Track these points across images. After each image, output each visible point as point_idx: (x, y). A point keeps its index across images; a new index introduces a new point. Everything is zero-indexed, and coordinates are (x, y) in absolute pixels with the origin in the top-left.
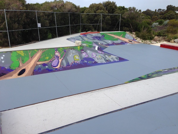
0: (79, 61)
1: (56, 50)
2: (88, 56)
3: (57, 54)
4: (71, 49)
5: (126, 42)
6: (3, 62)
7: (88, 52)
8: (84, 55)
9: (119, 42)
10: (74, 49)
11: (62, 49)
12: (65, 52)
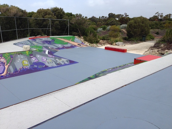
0: (28, 67)
1: (1, 56)
2: (38, 61)
3: (2, 60)
4: (19, 54)
5: (75, 46)
7: (38, 56)
8: (33, 60)
9: (69, 45)
10: (22, 54)
11: (8, 54)
12: (12, 57)
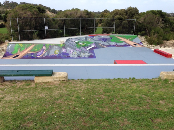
1: (44, 45)
2: (66, 51)
3: (44, 48)
6: (9, 49)
9: (124, 44)
11: (48, 45)
12: (50, 47)
